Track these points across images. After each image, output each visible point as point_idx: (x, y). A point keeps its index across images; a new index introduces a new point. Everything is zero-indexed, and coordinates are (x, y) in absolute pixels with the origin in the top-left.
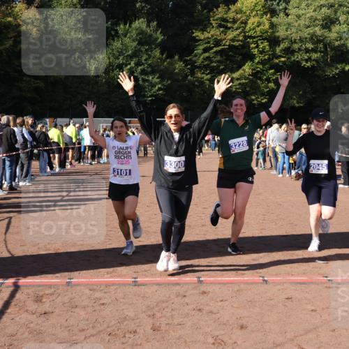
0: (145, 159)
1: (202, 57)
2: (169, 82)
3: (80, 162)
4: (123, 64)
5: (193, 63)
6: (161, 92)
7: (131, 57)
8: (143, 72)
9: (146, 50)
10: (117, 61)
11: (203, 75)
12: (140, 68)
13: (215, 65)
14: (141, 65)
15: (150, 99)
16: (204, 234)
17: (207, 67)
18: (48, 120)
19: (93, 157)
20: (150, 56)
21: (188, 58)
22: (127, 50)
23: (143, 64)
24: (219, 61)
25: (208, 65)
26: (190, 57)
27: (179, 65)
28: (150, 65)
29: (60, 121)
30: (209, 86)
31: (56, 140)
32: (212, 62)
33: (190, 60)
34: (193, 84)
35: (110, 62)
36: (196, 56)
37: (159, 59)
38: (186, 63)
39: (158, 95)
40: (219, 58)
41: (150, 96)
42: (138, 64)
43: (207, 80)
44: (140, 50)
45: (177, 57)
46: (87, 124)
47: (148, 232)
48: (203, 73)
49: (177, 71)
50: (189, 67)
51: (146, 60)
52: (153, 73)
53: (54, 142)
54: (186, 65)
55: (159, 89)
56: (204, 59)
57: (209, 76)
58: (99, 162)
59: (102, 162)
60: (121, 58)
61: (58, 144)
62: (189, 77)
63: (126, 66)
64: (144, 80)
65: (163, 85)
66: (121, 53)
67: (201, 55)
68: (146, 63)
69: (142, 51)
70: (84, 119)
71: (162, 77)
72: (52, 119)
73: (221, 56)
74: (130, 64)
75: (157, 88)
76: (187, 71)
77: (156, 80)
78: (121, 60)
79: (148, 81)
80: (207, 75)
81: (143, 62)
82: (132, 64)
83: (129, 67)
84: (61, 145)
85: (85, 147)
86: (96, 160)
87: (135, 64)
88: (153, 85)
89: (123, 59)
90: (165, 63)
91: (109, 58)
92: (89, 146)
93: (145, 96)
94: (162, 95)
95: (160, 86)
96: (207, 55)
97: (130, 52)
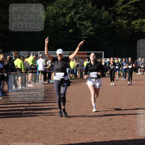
0: (81, 80)
1: (121, 8)
2: (98, 25)
3: (35, 82)
4: (66, 13)
5: (115, 12)
6: (92, 33)
7: (71, 8)
8: (80, 19)
9: (82, 3)
10: (62, 11)
11: (122, 21)
12: (77, 16)
13: (131, 13)
14: (78, 14)
15: (85, 37)
16: (125, 136)
17: (125, 15)
18: (13, 52)
19: (45, 79)
20: (85, 7)
21: (112, 9)
22: (69, 3)
23: (80, 13)
24: (134, 11)
25: (126, 13)
26: (113, 8)
27: (105, 14)
28: (85, 14)
29: (22, 53)
30: (127, 28)
31: (19, 67)
32: (129, 11)
33: (113, 10)
34: (115, 27)
35: (56, 12)
36: (117, 7)
37: (91, 9)
38: (110, 12)
39: (90, 35)
40: (133, 8)
41: (85, 36)
42: (76, 13)
43: (125, 24)
44: (77, 3)
45: (103, 8)
46: (41, 55)
47: (85, 133)
48: (122, 19)
49: (103, 17)
50: (112, 14)
51: (82, 10)
52: (87, 19)
53: (18, 68)
54: (110, 14)
55: (91, 31)
56: (123, 9)
57: (126, 21)
58: (49, 82)
59: (51, 82)
60: (64, 9)
61: (20, 70)
62: (112, 22)
63: (68, 14)
64: (80, 25)
65: (94, 28)
66: (64, 6)
67: (121, 6)
68: (82, 12)
69: (79, 4)
70: (39, 52)
71: (93, 22)
72: (16, 52)
73: (135, 7)
74: (70, 13)
75: (89, 30)
76: (111, 18)
77: (89, 24)
78: (64, 11)
79: (83, 25)
80: (125, 20)
81: (80, 11)
82: (72, 13)
83: (70, 15)
84: (23, 70)
85: (39, 72)
86: (47, 81)
87: (74, 13)
88: (87, 28)
89: (66, 10)
90: (96, 12)
91: (56, 9)
92: (42, 71)
93: (81, 36)
94: (93, 35)
95: (91, 28)
96: (125, 6)
97: (71, 5)
